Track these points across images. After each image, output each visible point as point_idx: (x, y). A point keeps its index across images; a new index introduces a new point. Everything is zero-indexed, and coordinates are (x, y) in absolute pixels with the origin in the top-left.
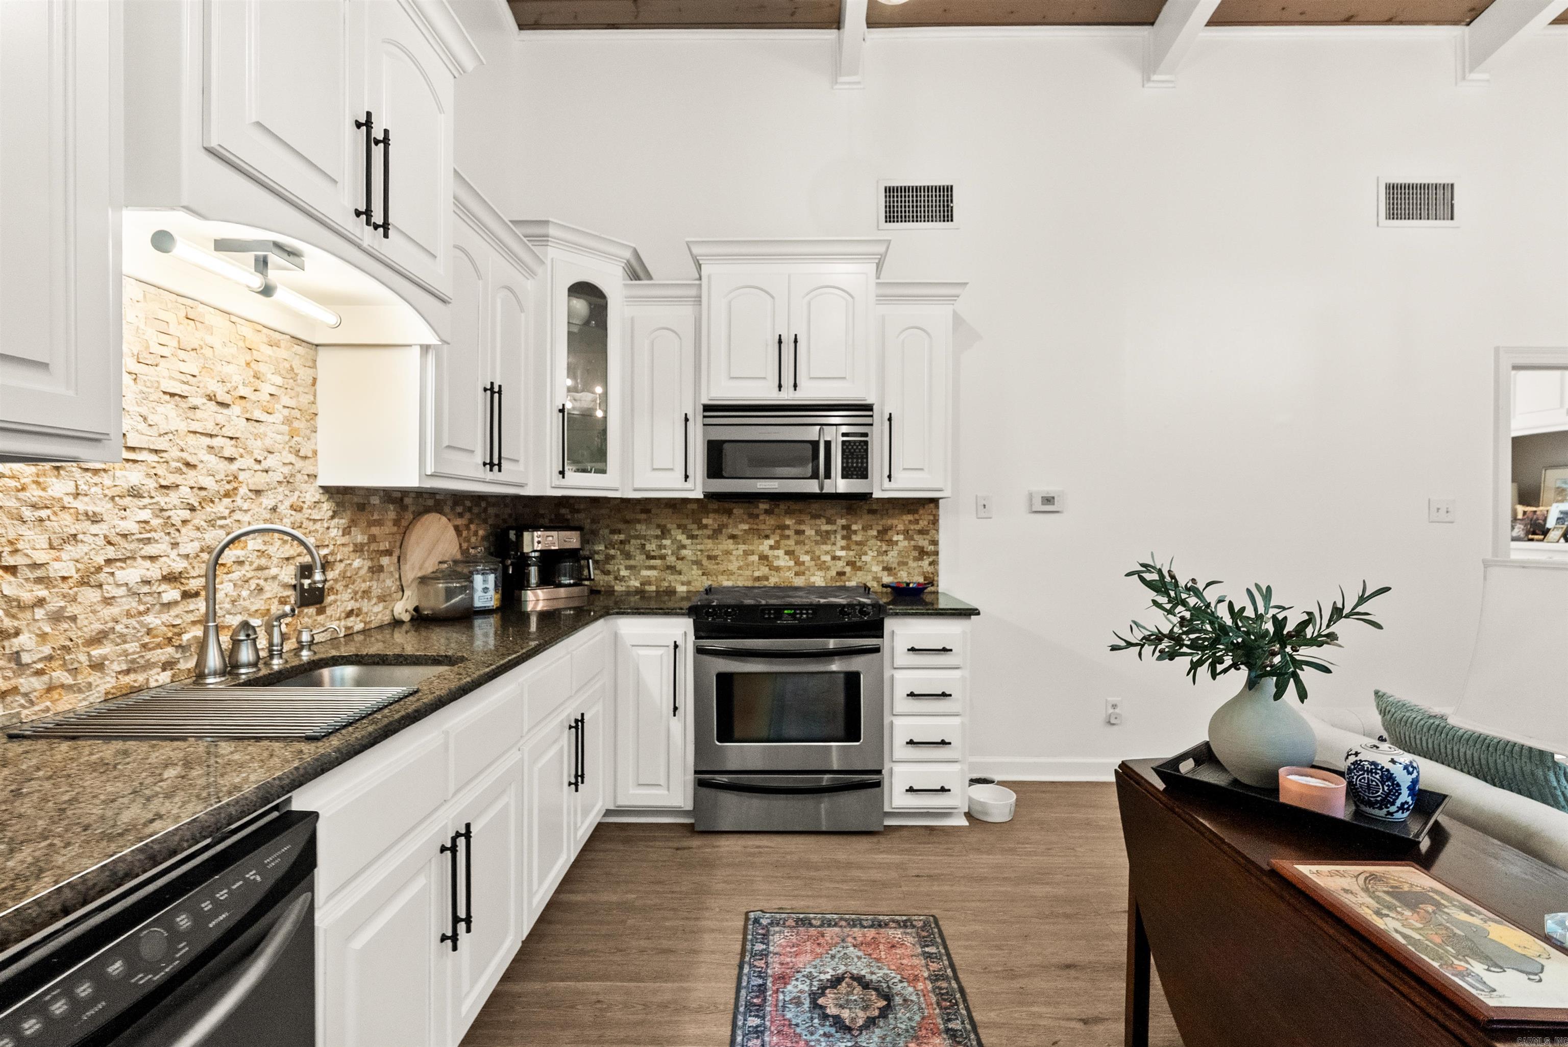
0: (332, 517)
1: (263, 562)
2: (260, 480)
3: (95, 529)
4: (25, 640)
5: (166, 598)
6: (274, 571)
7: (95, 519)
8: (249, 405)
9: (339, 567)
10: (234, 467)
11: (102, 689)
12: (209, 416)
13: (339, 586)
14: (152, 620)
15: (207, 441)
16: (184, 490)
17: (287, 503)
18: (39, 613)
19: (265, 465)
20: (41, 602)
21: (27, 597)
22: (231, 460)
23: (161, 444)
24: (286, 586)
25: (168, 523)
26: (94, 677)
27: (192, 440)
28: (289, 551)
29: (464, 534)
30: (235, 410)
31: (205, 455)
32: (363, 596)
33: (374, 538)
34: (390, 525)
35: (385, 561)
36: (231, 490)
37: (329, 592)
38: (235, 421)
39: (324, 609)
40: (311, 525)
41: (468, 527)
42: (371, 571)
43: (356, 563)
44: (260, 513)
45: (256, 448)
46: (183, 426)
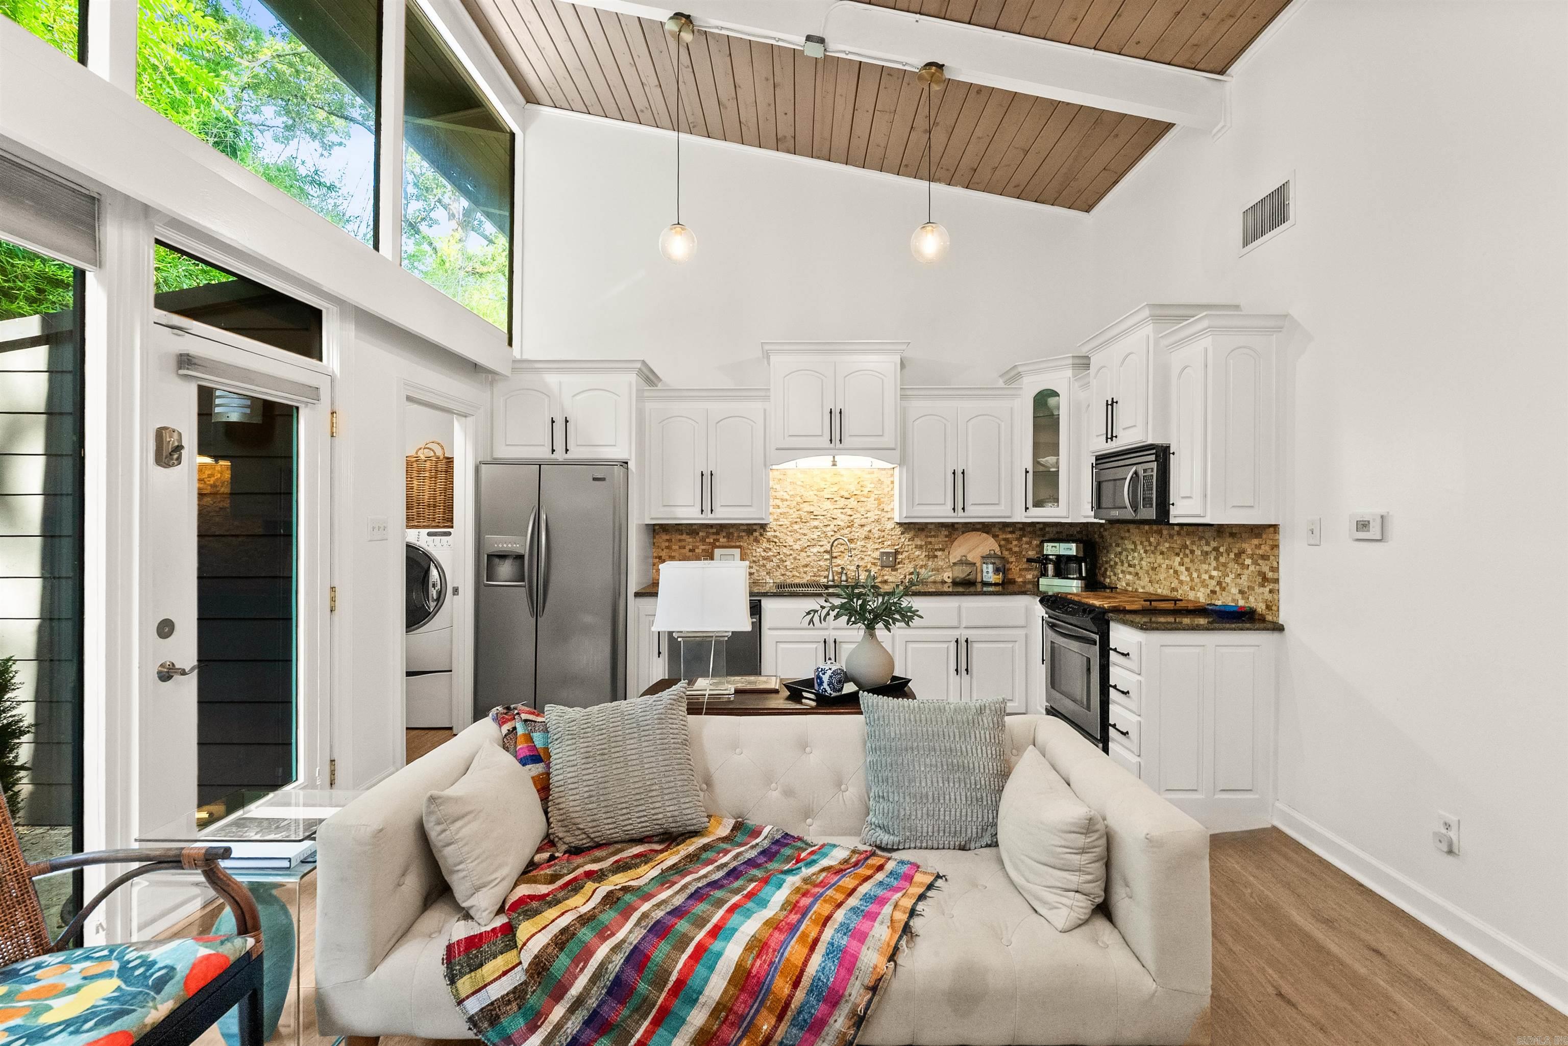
0: (902, 534)
1: (864, 549)
2: (863, 521)
3: (805, 537)
4: (788, 563)
5: (825, 557)
6: (869, 553)
7: (805, 535)
8: (859, 497)
9: (905, 554)
10: (852, 518)
11: (807, 579)
12: (842, 502)
13: (906, 561)
14: (821, 563)
15: (842, 510)
16: (832, 526)
17: (877, 529)
18: (791, 557)
19: (866, 516)
20: (791, 555)
21: (788, 553)
22: (851, 516)
23: (825, 513)
24: (875, 559)
25: (826, 536)
26: (804, 576)
27: (835, 511)
28: (877, 546)
29: (1015, 543)
30: (852, 499)
31: (839, 515)
32: (921, 567)
33: (930, 543)
34: (941, 538)
35: (939, 553)
36: (851, 526)
37: (899, 563)
38: (852, 503)
39: (896, 570)
40: (889, 537)
41: (1019, 539)
42: (928, 557)
43: (917, 553)
44: (863, 532)
45: (862, 511)
46: (832, 507)
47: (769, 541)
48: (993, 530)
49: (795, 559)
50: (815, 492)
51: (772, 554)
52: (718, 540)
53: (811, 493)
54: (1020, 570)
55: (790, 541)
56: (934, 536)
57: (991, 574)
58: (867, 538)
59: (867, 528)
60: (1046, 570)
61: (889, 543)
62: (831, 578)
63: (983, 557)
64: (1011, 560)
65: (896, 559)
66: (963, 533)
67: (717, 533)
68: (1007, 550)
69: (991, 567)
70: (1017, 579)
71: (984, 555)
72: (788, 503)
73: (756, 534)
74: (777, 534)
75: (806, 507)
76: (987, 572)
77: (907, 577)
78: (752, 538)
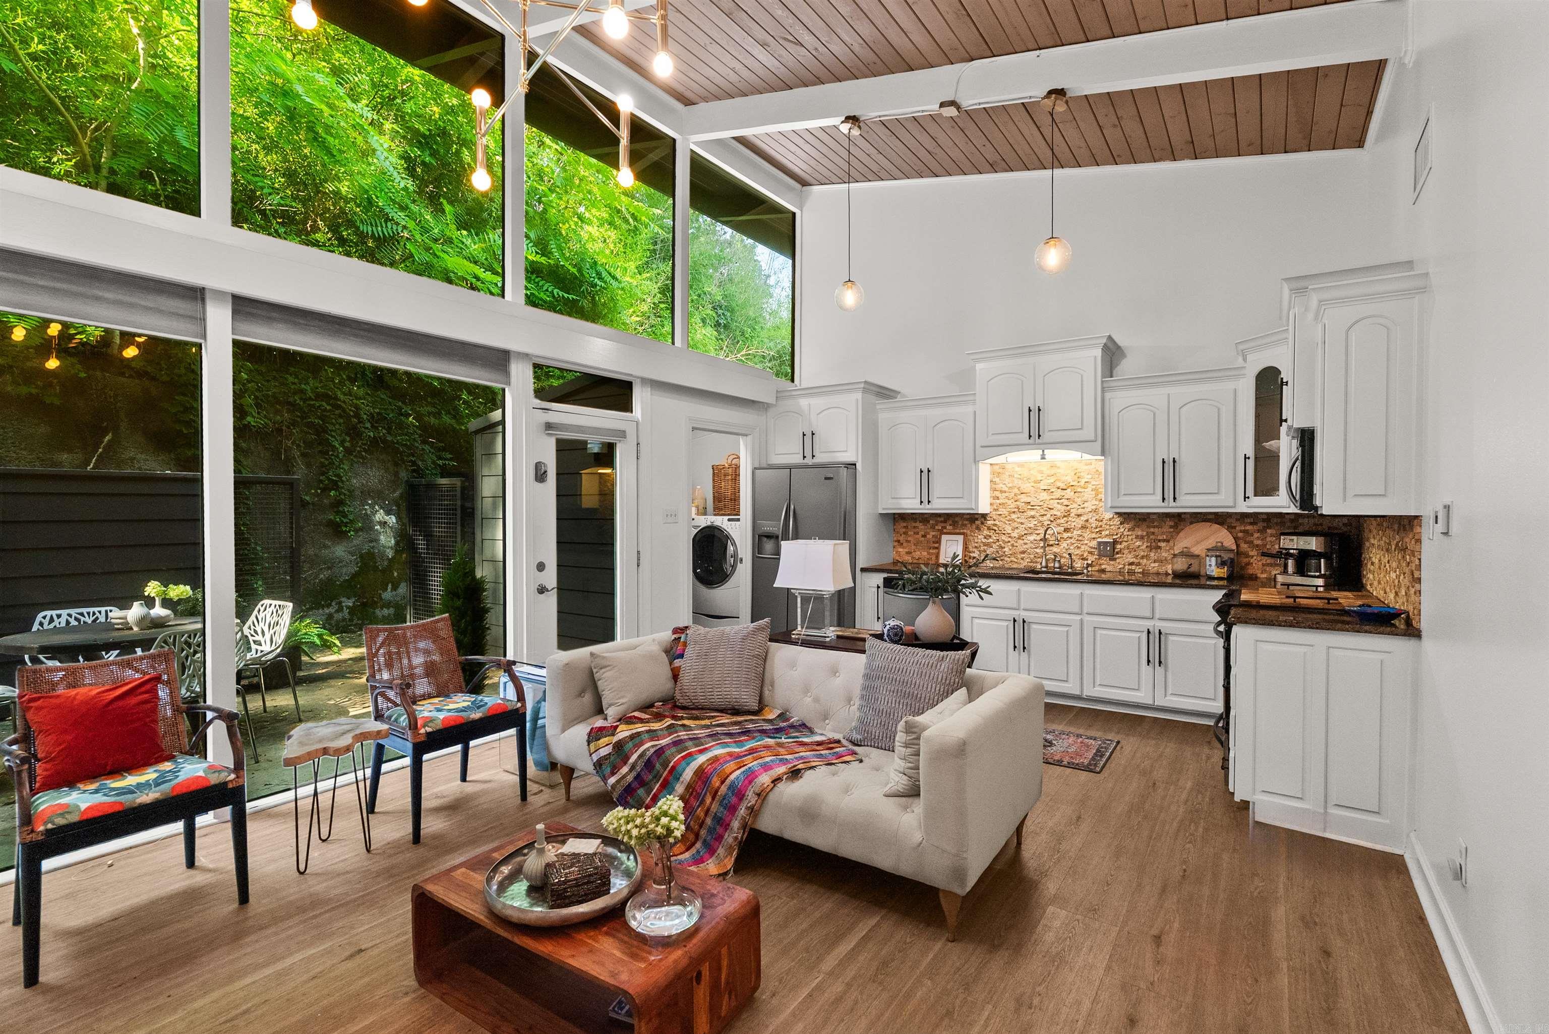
0: (1121, 524)
1: (1080, 538)
2: (1080, 511)
4: (1006, 549)
6: (1086, 542)
7: (1022, 523)
8: (1076, 488)
9: (1125, 544)
10: (1069, 508)
12: (1059, 493)
13: (1126, 551)
14: (1038, 550)
15: (1059, 501)
16: (1049, 516)
17: (1094, 519)
18: (1009, 544)
19: (1082, 506)
20: (1009, 542)
21: (1007, 540)
22: (1068, 506)
23: (1041, 503)
24: (1092, 548)
25: (1042, 525)
26: (1022, 561)
27: (1052, 501)
28: (1094, 535)
29: (1256, 535)
30: (1069, 490)
31: (1056, 505)
32: (1143, 557)
33: (1153, 533)
34: (1166, 529)
35: (1162, 544)
36: (1067, 515)
37: (1117, 553)
38: (1069, 493)
39: (1115, 559)
40: (1108, 527)
41: (1262, 531)
42: (1150, 548)
43: (1137, 544)
44: (1080, 522)
45: (1079, 501)
46: (1049, 498)
47: (989, 529)
48: (1229, 520)
49: (1013, 545)
50: (1033, 484)
51: (991, 540)
52: (945, 528)
53: (1029, 485)
54: (1263, 565)
55: (1008, 529)
56: (1157, 527)
57: (1214, 567)
58: (1084, 527)
59: (1083, 518)
60: (1286, 566)
61: (1107, 532)
62: (1044, 564)
63: (1208, 550)
64: (1251, 553)
65: (1114, 549)
66: (1191, 523)
67: (945, 522)
68: (1246, 542)
69: (1213, 559)
70: (1259, 575)
71: (1210, 547)
72: (1007, 494)
73: (978, 522)
74: (997, 522)
75: (1024, 498)
76: (1210, 565)
77: (1127, 567)
78: (974, 526)
